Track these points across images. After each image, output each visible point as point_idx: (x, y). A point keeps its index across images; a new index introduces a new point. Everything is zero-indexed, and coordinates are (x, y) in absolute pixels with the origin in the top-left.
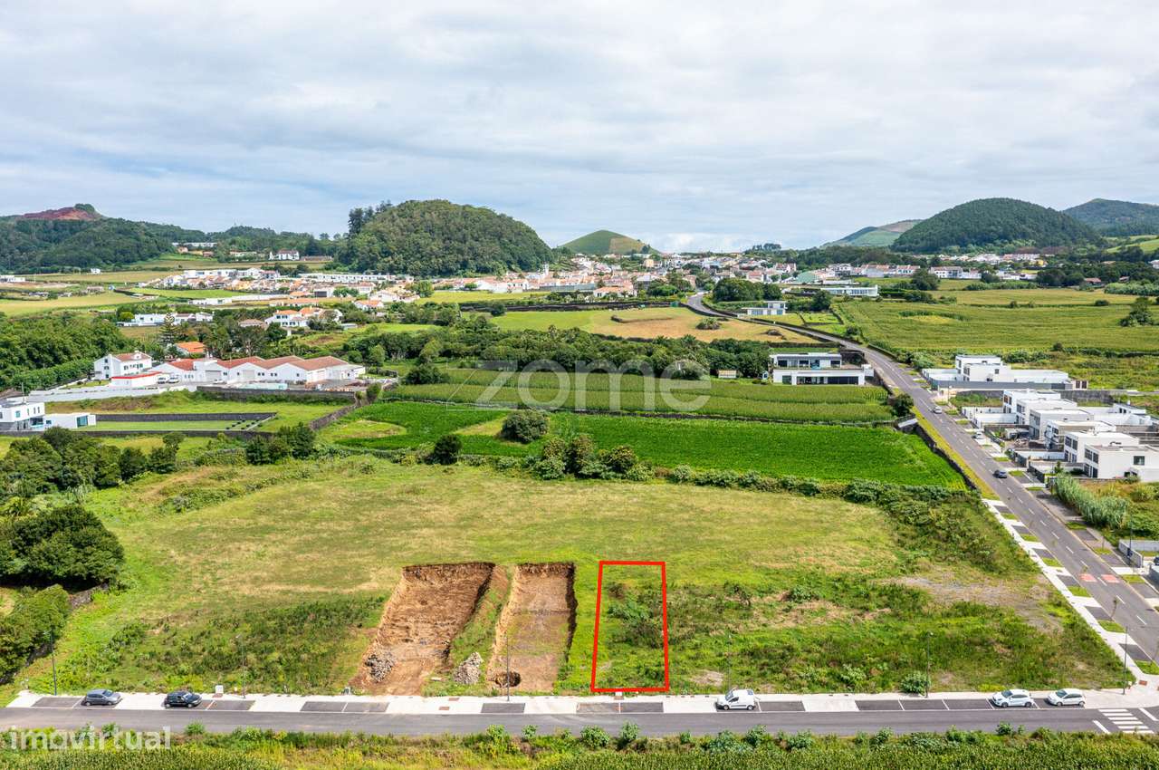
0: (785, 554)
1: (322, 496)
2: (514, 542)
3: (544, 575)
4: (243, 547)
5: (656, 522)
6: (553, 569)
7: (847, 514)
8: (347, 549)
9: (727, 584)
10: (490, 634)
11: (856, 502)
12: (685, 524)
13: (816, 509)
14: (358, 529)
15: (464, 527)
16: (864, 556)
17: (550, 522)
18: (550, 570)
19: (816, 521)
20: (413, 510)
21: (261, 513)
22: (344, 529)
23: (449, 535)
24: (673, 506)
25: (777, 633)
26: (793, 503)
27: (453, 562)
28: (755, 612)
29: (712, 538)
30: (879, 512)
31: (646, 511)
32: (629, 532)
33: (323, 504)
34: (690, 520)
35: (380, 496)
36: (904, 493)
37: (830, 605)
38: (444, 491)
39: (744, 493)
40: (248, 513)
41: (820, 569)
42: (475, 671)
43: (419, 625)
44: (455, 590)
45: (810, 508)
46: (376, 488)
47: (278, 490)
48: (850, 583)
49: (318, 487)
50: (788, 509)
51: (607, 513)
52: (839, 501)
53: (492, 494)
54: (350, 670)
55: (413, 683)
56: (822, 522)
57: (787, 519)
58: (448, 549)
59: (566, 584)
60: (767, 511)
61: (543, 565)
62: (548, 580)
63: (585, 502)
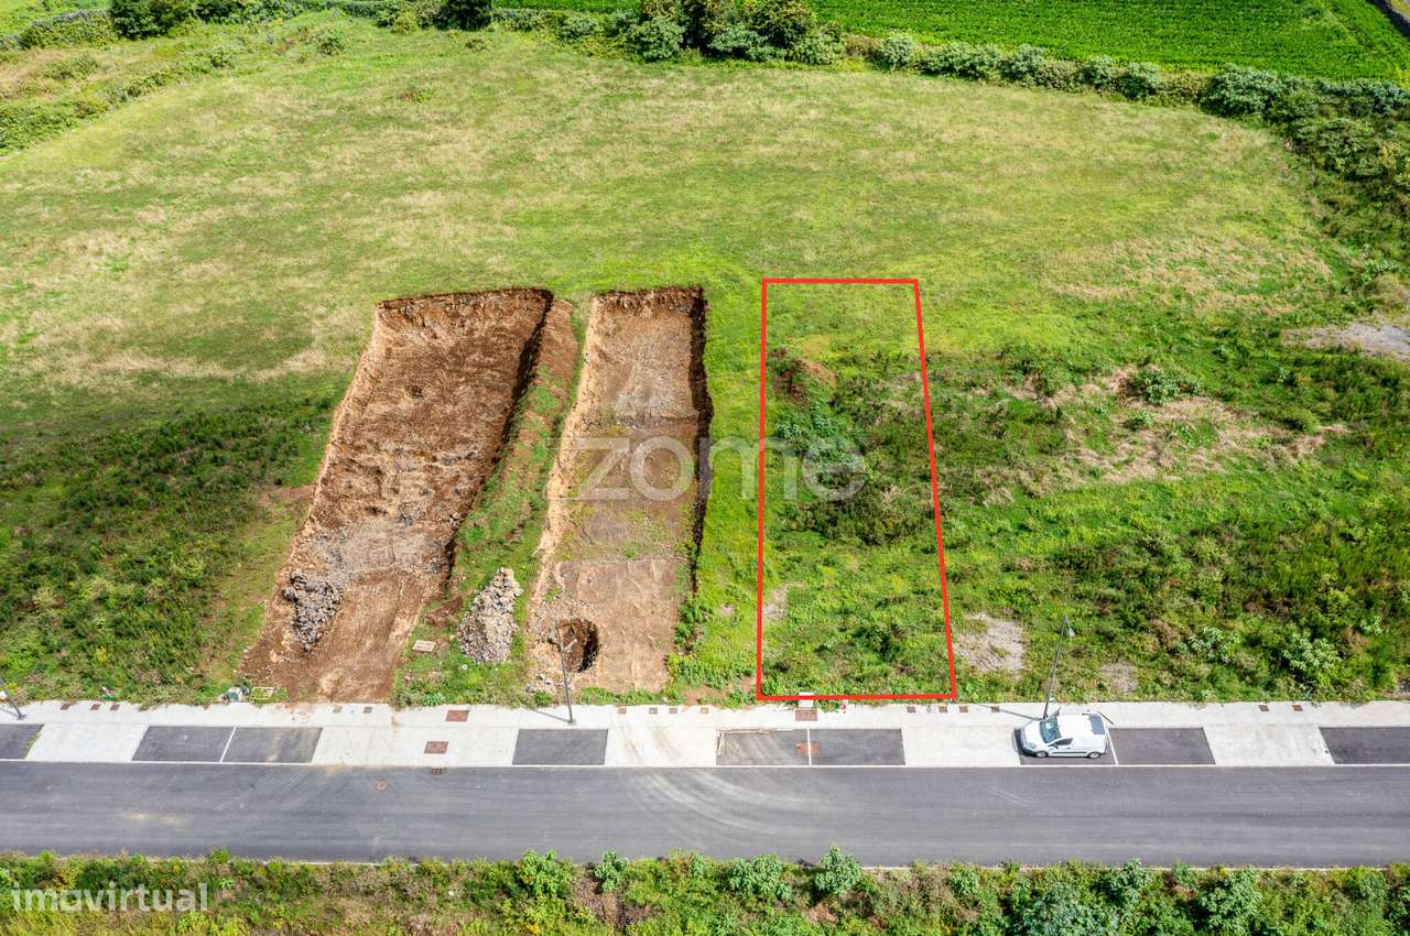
0: (1108, 260)
1: (246, 111)
2: (588, 229)
3: (647, 312)
4: (91, 244)
5: (858, 173)
6: (664, 299)
7: (1214, 146)
8: (279, 251)
9: (1007, 350)
10: (538, 509)
11: (1223, 115)
12: (909, 177)
13: (1152, 134)
14: (305, 191)
15: (495, 188)
16: (1262, 262)
17: (655, 172)
18: (659, 301)
19: (1155, 167)
20: (410, 139)
21: (135, 154)
22: (281, 192)
23: (469, 212)
24: (885, 130)
25: (1119, 493)
26: (1106, 117)
27: (473, 287)
28: (1070, 434)
29: (965, 217)
30: (1272, 140)
31: (836, 143)
32: (805, 199)
33: (247, 131)
34: (920, 168)
35: (352, 108)
36: (1322, 99)
37: (1219, 411)
38: (466, 92)
39: (1013, 93)
40: (111, 155)
41: (1184, 301)
42: (505, 627)
43: (403, 461)
44: (475, 357)
45: (1140, 133)
46: (343, 88)
47: (165, 99)
48: (1247, 343)
49: (242, 90)
50: (1100, 135)
51: (762, 149)
52: (1191, 112)
53: (552, 98)
54: (249, 621)
55: (375, 661)
56: (1168, 169)
57: (1100, 163)
58: (466, 251)
59: (689, 338)
60: (1060, 143)
61: (644, 292)
62: (657, 324)
63: (721, 120)
